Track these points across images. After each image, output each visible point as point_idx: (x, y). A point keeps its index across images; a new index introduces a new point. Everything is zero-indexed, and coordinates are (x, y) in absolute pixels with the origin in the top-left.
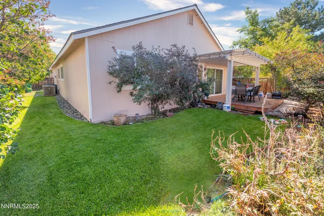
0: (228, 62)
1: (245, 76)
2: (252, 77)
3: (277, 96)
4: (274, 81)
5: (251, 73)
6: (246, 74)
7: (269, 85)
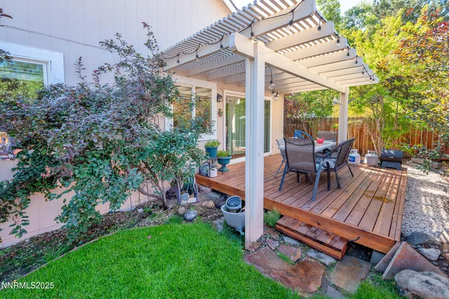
0: (248, 64)
1: (318, 114)
2: (333, 116)
3: (391, 161)
4: (378, 124)
5: (330, 108)
6: (319, 110)
7: (366, 131)
